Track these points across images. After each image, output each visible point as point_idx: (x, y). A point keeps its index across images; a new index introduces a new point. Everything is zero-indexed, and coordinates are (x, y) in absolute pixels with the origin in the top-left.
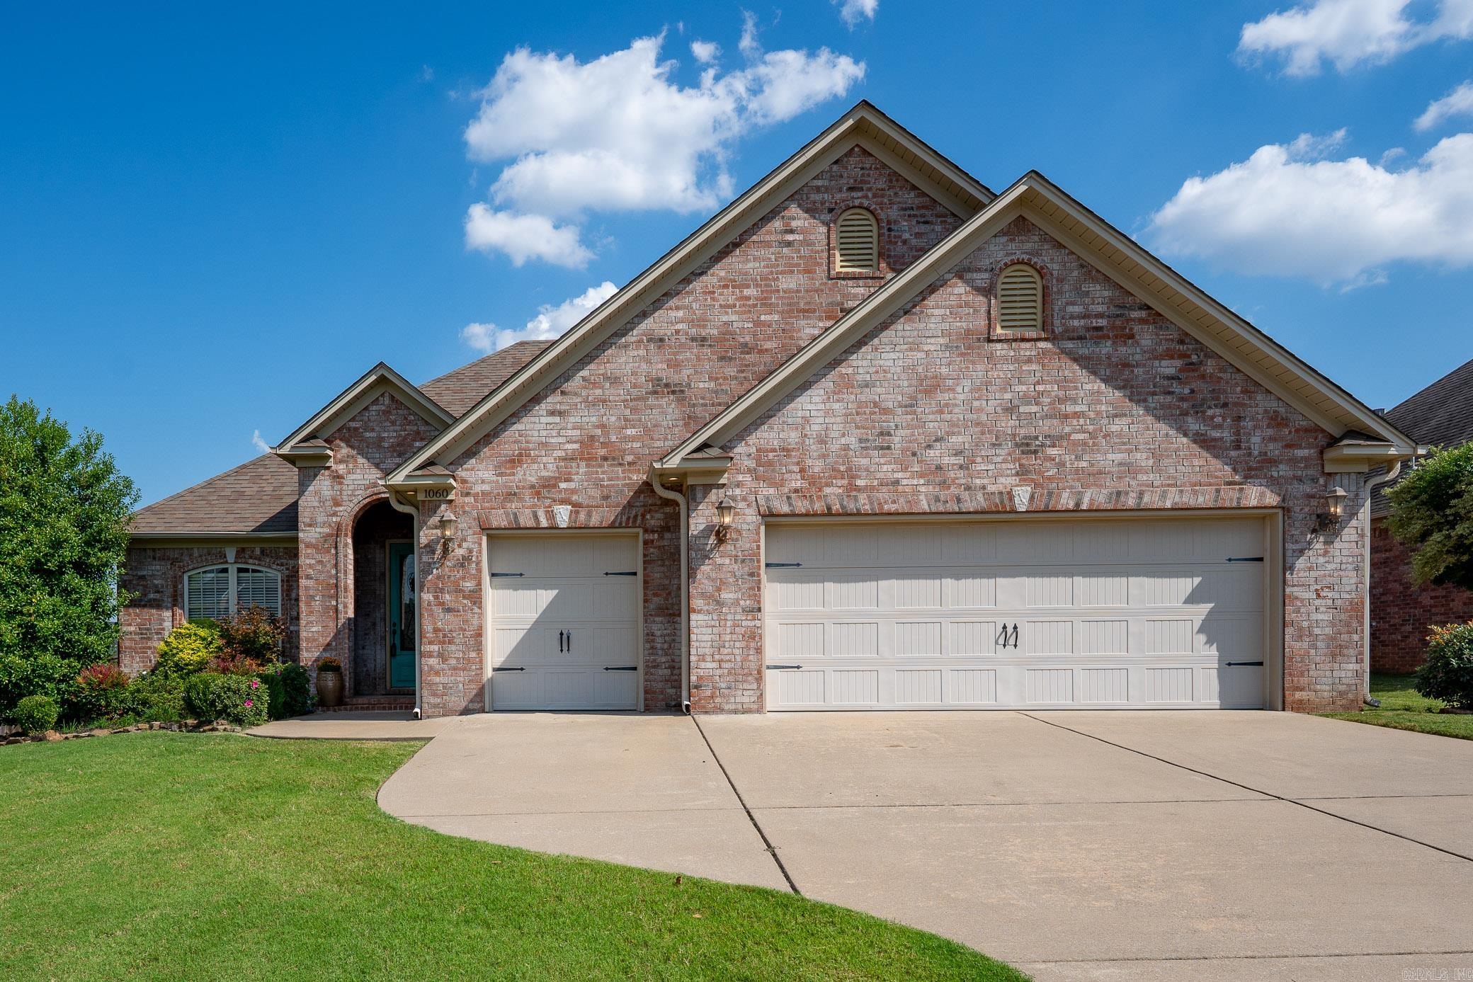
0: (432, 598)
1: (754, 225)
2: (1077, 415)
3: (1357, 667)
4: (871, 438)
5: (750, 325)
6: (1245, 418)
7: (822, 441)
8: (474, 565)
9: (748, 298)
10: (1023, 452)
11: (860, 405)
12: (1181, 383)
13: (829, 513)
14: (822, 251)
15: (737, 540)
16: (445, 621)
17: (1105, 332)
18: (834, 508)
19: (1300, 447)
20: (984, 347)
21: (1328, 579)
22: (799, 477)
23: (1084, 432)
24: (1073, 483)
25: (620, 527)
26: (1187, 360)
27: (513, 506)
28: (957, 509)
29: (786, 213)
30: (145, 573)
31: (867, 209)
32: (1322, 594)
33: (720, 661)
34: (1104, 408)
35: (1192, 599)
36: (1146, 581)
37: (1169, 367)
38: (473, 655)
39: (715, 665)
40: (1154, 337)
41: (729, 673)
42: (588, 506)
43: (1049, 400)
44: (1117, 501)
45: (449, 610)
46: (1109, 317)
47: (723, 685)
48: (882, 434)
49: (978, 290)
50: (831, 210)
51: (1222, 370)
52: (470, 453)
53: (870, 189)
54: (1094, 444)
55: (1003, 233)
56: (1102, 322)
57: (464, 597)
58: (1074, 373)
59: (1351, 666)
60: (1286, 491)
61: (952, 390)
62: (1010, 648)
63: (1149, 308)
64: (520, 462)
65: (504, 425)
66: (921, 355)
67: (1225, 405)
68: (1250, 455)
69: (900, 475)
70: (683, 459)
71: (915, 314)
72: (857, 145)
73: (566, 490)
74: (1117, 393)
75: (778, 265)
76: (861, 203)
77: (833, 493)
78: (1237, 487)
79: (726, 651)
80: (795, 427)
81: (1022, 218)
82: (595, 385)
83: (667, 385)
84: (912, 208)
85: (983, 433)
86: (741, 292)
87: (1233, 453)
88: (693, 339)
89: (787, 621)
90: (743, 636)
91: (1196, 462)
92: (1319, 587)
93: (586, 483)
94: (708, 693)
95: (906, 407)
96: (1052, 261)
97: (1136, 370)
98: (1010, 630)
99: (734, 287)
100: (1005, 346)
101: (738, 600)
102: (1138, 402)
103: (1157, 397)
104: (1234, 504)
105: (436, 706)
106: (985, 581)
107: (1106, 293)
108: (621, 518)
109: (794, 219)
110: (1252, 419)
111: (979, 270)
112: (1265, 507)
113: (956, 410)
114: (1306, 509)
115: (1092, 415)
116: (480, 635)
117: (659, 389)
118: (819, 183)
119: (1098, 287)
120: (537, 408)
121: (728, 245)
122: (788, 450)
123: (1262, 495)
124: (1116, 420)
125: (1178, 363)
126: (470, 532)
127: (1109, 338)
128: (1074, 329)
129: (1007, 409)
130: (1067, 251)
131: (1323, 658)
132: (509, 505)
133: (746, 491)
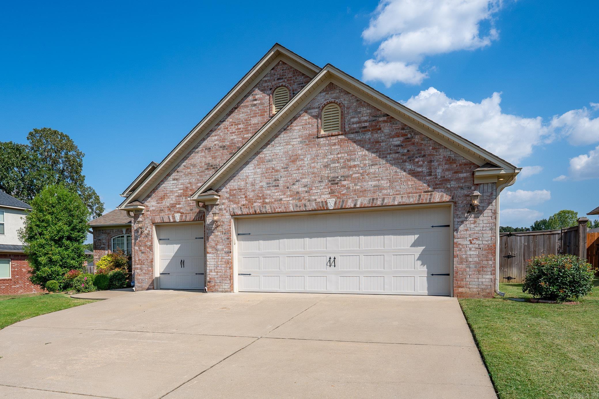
0: (138, 248)
1: (242, 99)
2: (355, 166)
3: (492, 277)
4: (271, 182)
5: (241, 139)
6: (434, 161)
7: (253, 185)
8: (150, 236)
9: (240, 129)
10: (332, 184)
11: (267, 169)
12: (403, 148)
13: (256, 213)
14: (267, 106)
15: (223, 225)
16: (142, 256)
17: (368, 128)
18: (257, 211)
19: (461, 172)
20: (316, 140)
21: (476, 235)
22: (245, 199)
23: (358, 173)
24: (353, 196)
25: (196, 221)
26: (406, 137)
27: (162, 214)
28: (305, 210)
29: (254, 93)
30: (100, 238)
31: (285, 86)
32: (473, 242)
33: (217, 272)
34: (367, 162)
35: (414, 245)
36: (392, 237)
37: (397, 141)
38: (150, 269)
39: (215, 274)
40: (390, 128)
41: (220, 277)
42: (186, 213)
43: (343, 161)
44: (373, 203)
45: (143, 253)
46: (369, 121)
47: (218, 281)
48: (275, 180)
49: (314, 116)
50: (271, 89)
51: (423, 140)
52: (149, 196)
53: (286, 78)
54: (363, 178)
55: (323, 91)
56: (367, 124)
57: (147, 248)
58: (354, 148)
59: (488, 277)
60: (454, 194)
61: (303, 160)
62: (332, 267)
63: (388, 115)
64: (164, 198)
65: (159, 185)
66: (290, 146)
67: (424, 156)
68: (436, 178)
69: (282, 197)
70: (199, 196)
71: (288, 130)
72: (281, 61)
73: (179, 208)
74: (374, 155)
75: (251, 114)
76: (282, 84)
77: (257, 205)
78: (429, 193)
79: (219, 268)
80: (243, 180)
81: (331, 84)
82: (188, 168)
83: (212, 166)
84: (303, 83)
85: (315, 177)
86: (238, 126)
87: (428, 178)
88: (221, 147)
89: (246, 256)
90: (225, 262)
91: (410, 183)
92: (471, 239)
93: (185, 205)
94: (213, 284)
95: (285, 168)
96: (345, 100)
97: (382, 144)
98: (332, 260)
99: (235, 125)
100: (325, 139)
101: (223, 249)
102: (383, 158)
103: (391, 155)
104: (428, 201)
105: (139, 287)
106: (322, 239)
107: (368, 111)
108: (197, 217)
109: (257, 95)
110: (438, 161)
111: (314, 108)
112: (443, 202)
113: (304, 168)
114: (465, 202)
115: (362, 165)
116: (152, 262)
117: (209, 167)
118: (266, 79)
119: (365, 109)
120: (169, 178)
121: (233, 109)
122: (241, 189)
123: (442, 196)
124: (373, 167)
125: (401, 139)
126: (149, 224)
127: (369, 130)
128: (354, 129)
129: (325, 166)
130: (351, 95)
131: (473, 272)
132: (161, 214)
133: (226, 206)
